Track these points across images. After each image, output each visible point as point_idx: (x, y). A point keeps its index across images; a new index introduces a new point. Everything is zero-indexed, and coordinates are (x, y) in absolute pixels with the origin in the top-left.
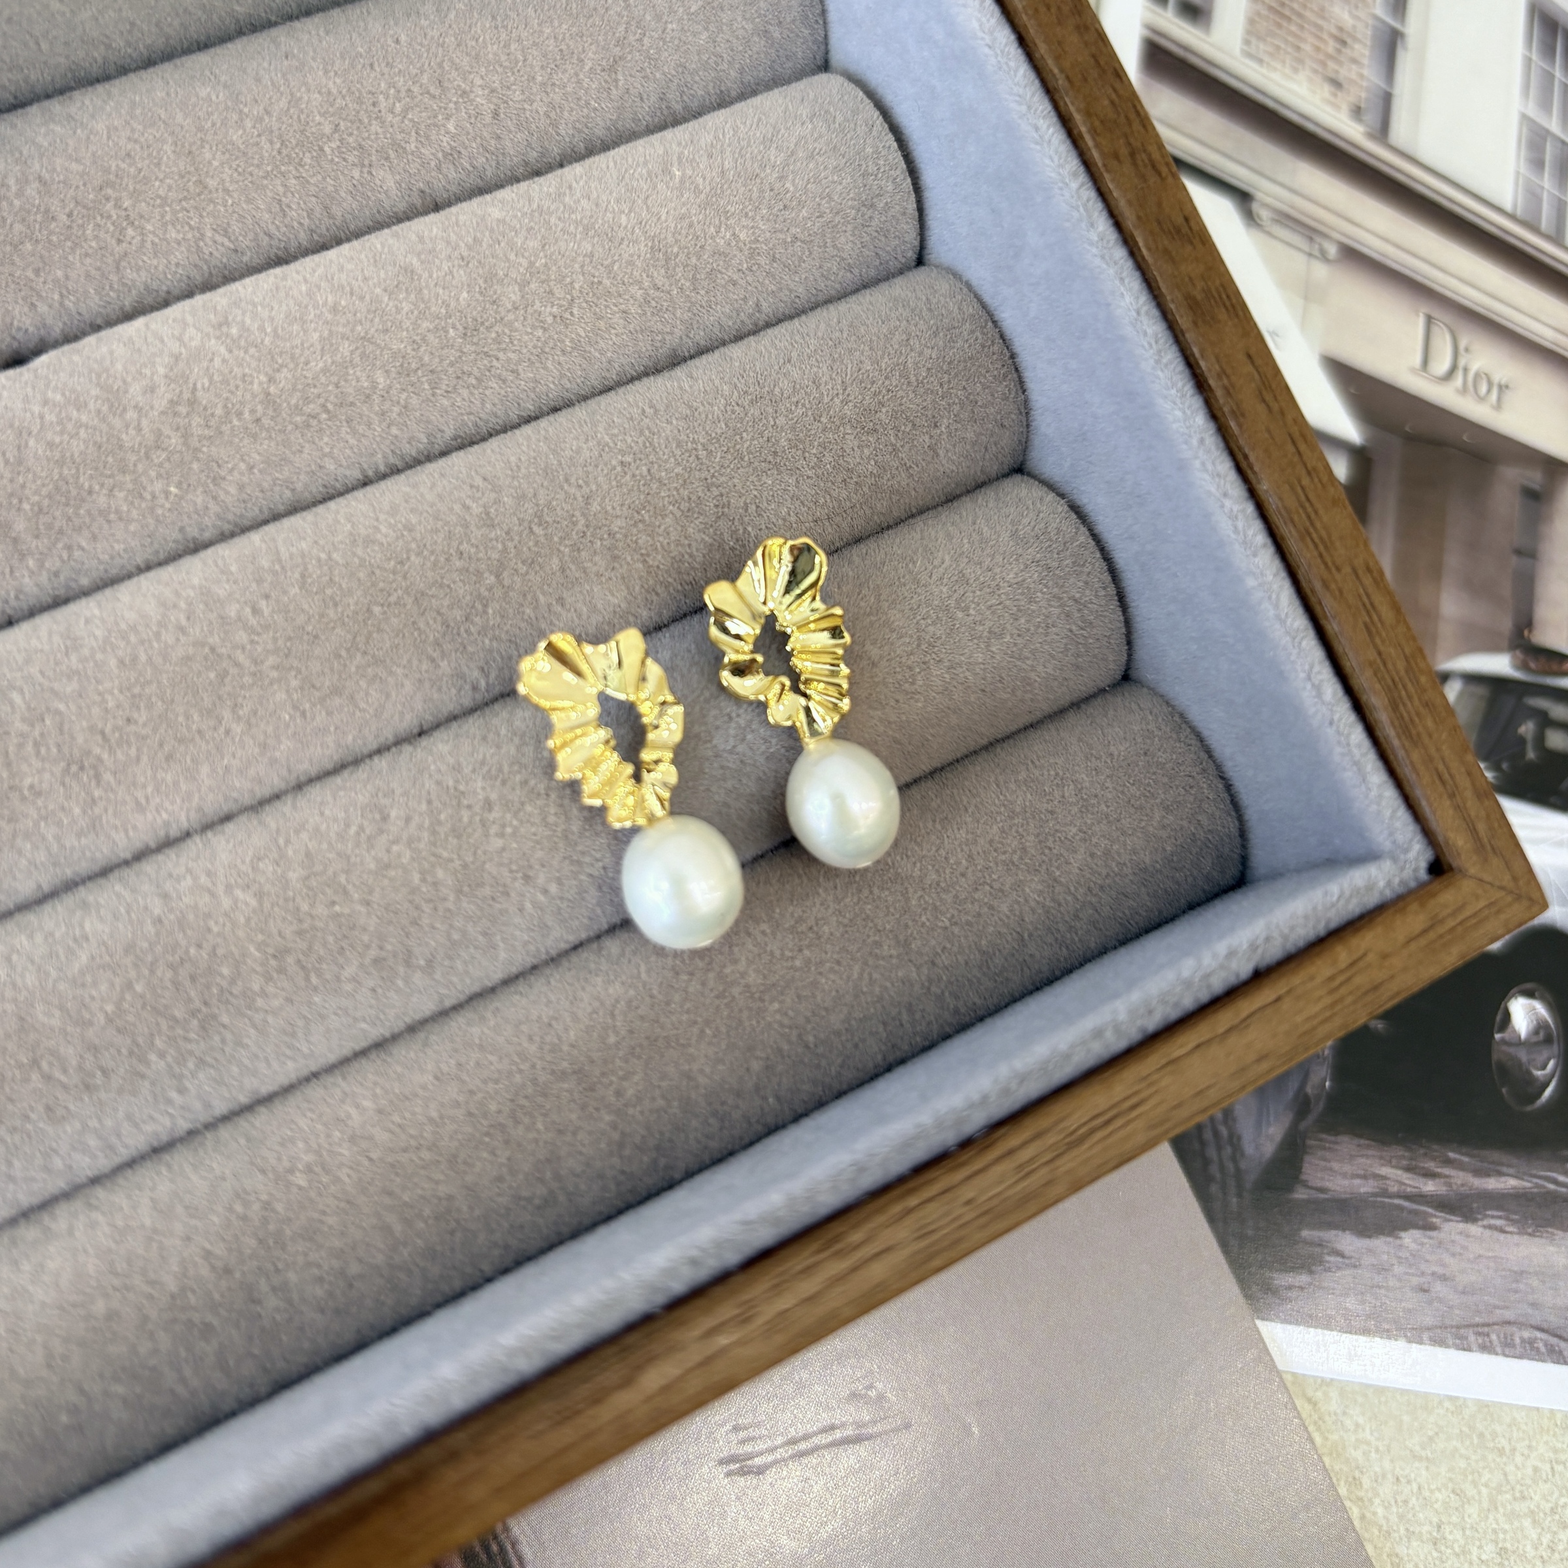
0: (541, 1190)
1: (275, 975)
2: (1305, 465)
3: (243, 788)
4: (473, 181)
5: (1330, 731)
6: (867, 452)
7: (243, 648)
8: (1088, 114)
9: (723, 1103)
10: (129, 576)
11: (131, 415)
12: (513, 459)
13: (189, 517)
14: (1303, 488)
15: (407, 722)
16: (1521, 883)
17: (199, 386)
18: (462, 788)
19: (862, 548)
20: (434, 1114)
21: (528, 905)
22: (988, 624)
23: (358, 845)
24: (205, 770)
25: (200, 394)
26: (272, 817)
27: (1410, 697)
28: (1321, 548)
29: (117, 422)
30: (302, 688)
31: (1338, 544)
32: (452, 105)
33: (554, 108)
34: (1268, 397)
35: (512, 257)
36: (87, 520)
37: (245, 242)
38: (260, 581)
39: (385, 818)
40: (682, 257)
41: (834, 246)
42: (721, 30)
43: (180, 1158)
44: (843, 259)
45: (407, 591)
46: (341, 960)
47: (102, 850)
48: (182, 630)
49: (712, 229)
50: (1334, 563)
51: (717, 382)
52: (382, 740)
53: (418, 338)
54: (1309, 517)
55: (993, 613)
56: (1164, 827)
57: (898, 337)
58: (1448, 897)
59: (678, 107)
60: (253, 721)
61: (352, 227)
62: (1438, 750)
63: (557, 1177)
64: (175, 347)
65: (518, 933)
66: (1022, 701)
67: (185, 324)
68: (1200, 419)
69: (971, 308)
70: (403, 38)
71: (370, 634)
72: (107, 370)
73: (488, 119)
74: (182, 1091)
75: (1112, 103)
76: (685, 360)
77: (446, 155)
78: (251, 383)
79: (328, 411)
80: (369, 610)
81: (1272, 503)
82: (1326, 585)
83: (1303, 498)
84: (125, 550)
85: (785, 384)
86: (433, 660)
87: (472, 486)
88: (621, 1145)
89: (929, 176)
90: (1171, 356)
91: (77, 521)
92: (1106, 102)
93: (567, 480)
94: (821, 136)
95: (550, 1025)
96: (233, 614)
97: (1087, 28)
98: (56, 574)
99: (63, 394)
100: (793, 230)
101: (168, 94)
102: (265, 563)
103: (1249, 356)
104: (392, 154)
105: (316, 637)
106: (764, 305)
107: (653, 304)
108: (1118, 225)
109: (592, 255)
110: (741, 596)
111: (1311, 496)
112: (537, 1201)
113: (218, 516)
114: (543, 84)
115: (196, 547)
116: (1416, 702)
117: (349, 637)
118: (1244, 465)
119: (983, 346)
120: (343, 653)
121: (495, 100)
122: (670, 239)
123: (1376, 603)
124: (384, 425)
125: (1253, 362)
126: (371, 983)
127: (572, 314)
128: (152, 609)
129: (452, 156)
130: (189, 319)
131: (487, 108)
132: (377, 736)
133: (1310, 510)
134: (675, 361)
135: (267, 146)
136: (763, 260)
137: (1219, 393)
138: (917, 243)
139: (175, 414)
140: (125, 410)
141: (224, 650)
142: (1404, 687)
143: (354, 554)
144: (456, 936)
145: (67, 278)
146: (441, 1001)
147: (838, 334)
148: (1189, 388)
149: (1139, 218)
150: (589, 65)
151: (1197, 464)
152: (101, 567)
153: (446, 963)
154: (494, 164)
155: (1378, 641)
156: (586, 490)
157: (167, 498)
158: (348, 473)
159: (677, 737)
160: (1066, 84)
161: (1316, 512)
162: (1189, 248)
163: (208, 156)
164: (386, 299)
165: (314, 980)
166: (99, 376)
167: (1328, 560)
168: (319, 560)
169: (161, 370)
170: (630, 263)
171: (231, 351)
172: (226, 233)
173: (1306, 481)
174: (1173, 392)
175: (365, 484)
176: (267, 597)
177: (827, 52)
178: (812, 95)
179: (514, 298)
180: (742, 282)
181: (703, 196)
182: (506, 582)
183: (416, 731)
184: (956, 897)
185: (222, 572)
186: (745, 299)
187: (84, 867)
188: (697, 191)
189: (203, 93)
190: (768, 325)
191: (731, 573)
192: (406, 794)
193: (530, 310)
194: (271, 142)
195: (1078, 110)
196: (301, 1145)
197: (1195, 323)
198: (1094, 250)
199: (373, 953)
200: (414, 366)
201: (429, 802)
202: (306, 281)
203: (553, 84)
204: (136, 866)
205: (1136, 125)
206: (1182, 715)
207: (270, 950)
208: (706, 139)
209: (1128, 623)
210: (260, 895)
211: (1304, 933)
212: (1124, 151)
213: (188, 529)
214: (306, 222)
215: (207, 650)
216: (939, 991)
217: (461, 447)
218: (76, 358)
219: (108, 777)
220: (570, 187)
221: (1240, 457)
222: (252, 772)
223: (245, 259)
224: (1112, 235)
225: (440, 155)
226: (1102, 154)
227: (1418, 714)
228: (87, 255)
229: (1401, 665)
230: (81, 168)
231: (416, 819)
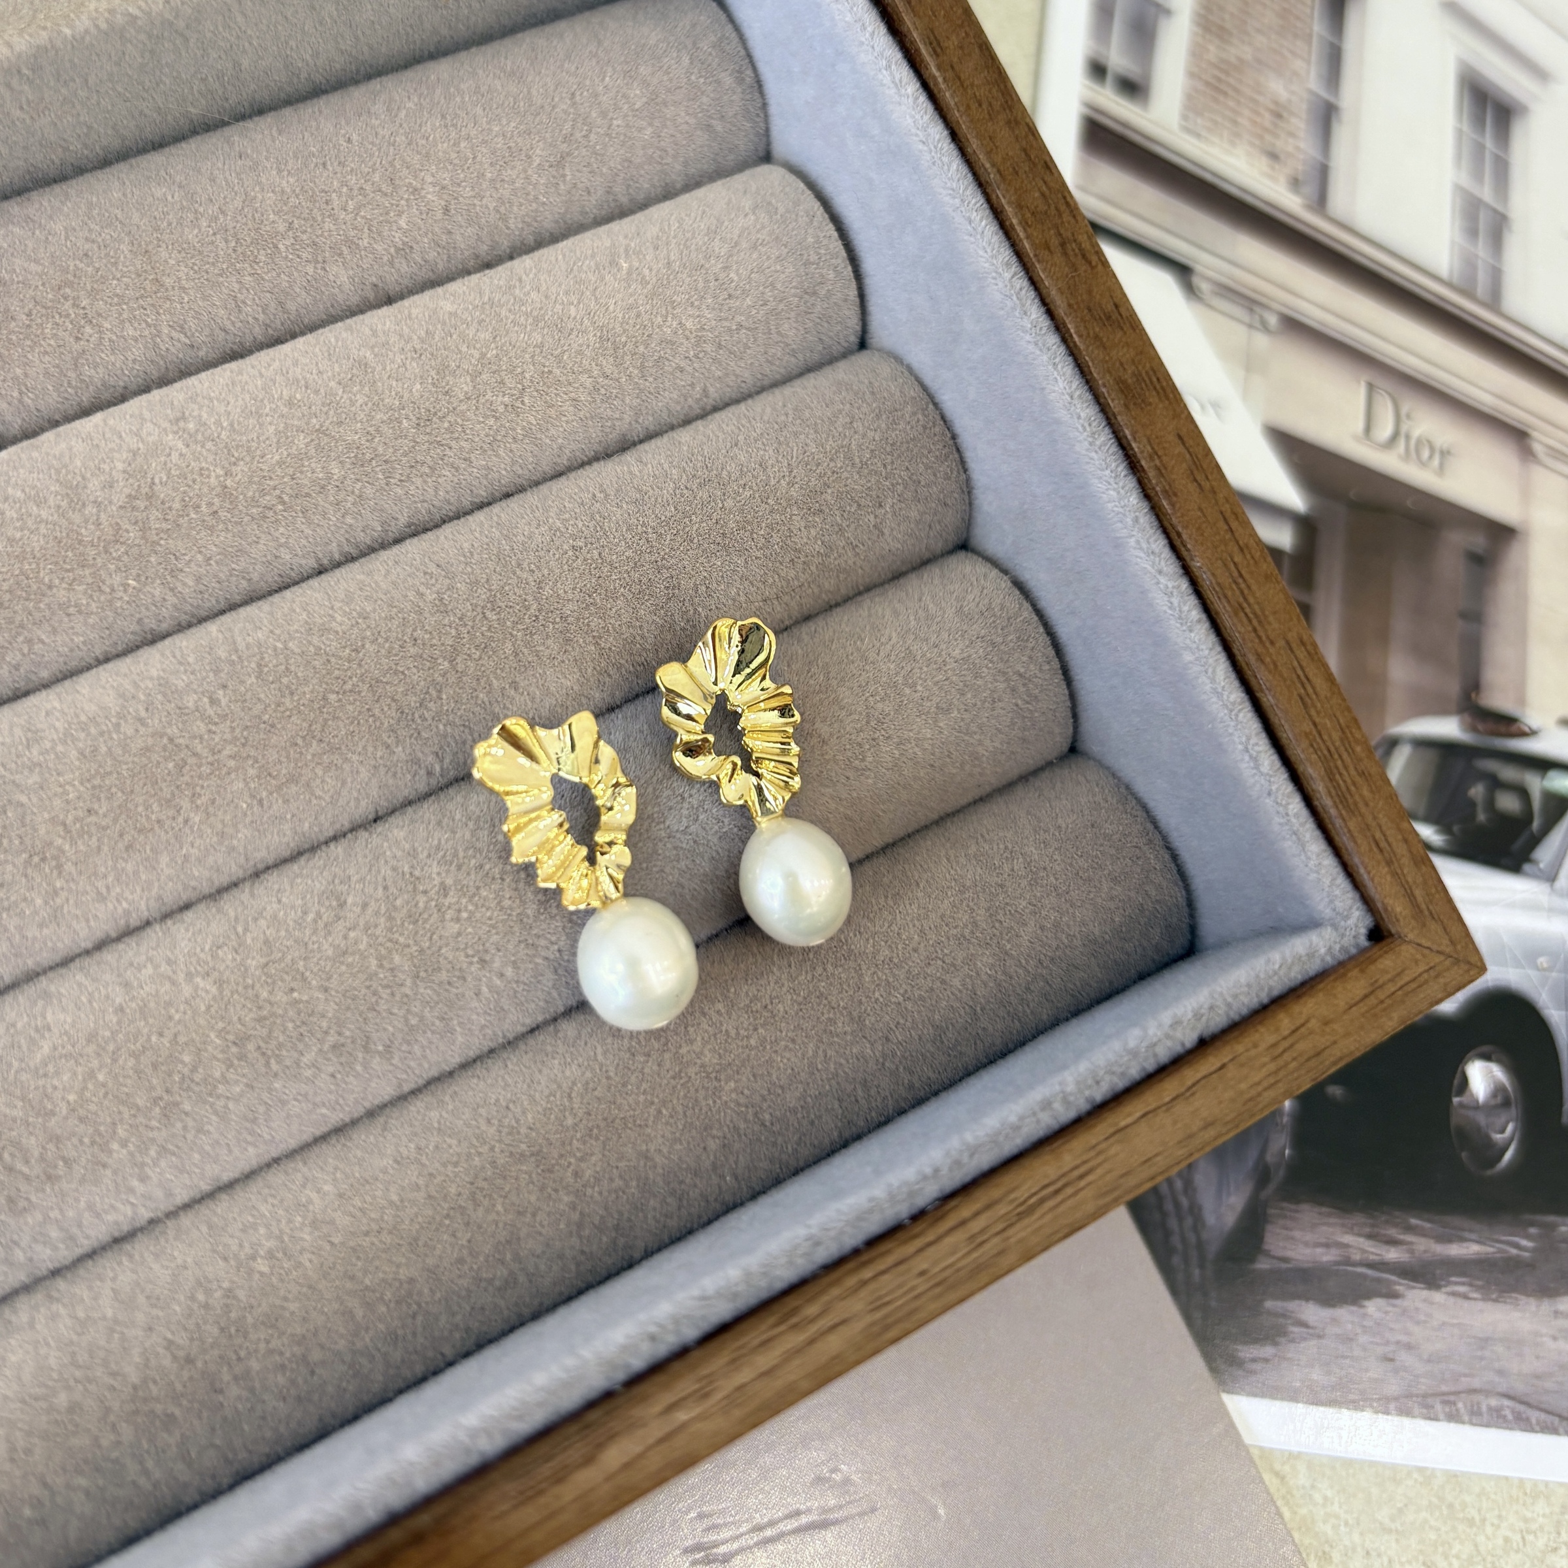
0: (501, 1272)
1: (236, 1062)
2: (1237, 542)
3: (202, 877)
4: (424, 274)
5: (1269, 802)
6: (813, 532)
7: (201, 738)
8: (1019, 207)
9: (681, 1182)
10: (89, 668)
11: (90, 510)
12: (466, 545)
13: (147, 609)
14: (1235, 564)
15: (364, 808)
16: (1459, 947)
17: (157, 481)
18: (417, 873)
19: (812, 626)
20: (395, 1198)
21: (485, 989)
22: (936, 699)
23: (315, 932)
24: (164, 859)
25: (157, 488)
26: (230, 905)
27: (1346, 767)
28: (1255, 622)
29: (77, 518)
30: (259, 777)
31: (1271, 618)
32: (403, 202)
33: (503, 203)
34: (1200, 477)
35: (464, 349)
36: (47, 613)
37: (201, 338)
38: (217, 672)
39: (342, 905)
40: (630, 346)
41: (779, 333)
42: (664, 126)
43: (141, 1247)
44: (788, 345)
45: (362, 678)
46: (301, 1046)
47: (63, 940)
48: (141, 721)
49: (659, 319)
50: (1268, 637)
51: (666, 466)
52: (338, 826)
53: (371, 429)
54: (1242, 592)
55: (941, 688)
56: (1112, 898)
57: (842, 420)
58: (1387, 962)
59: (624, 200)
60: (211, 809)
61: (306, 321)
62: (1375, 818)
63: (517, 1258)
64: (133, 443)
65: (474, 1017)
66: (971, 775)
67: (143, 419)
68: (1134, 499)
69: (914, 391)
70: (355, 137)
71: (326, 720)
72: (65, 466)
73: (439, 215)
74: (143, 1179)
75: (1043, 195)
76: (634, 444)
77: (398, 250)
78: (209, 477)
79: (283, 503)
80: (324, 698)
81: (1205, 579)
82: (1260, 659)
83: (1236, 574)
84: (84, 643)
85: (732, 467)
86: (388, 747)
87: (425, 573)
88: (580, 1225)
89: (869, 264)
90: (1105, 437)
91: (37, 615)
92: (1037, 194)
93: (519, 565)
94: (763, 227)
95: (508, 1108)
96: (191, 704)
97: (1017, 123)
98: (17, 667)
99: (23, 491)
100: (738, 318)
101: (124, 195)
102: (222, 653)
103: (1180, 437)
104: (345, 250)
105: (273, 726)
106: (711, 390)
107: (603, 391)
108: (1050, 313)
109: (542, 345)
110: (691, 676)
111: (1243, 572)
112: (497, 1283)
113: (175, 606)
114: (492, 180)
115: (154, 639)
116: (1353, 772)
117: (305, 725)
118: (1177, 543)
119: (925, 427)
120: (300, 741)
121: (445, 197)
122: (618, 330)
123: (1311, 676)
124: (339, 515)
125: (1184, 443)
126: (331, 1069)
127: (523, 402)
128: (111, 701)
129: (404, 250)
130: (147, 415)
131: (438, 204)
132: (332, 823)
133: (1243, 586)
134: (625, 446)
135: (223, 245)
136: (708, 348)
137: (1151, 474)
138: (858, 328)
139: (134, 508)
140: (84, 505)
141: (181, 741)
142: (1340, 756)
143: (310, 643)
144: (414, 1021)
145: (26, 375)
146: (400, 1086)
147: (783, 418)
148: (1122, 469)
149: (1070, 306)
150: (537, 161)
151: (1132, 541)
152: (61, 660)
153: (405, 1047)
154: (445, 258)
155: (1313, 712)
156: (538, 574)
157: (125, 591)
158: (303, 562)
159: (630, 818)
160: (998, 176)
161: (1249, 587)
162: (1119, 334)
163: (164, 255)
164: (340, 392)
165: (275, 1066)
166: (58, 472)
167: (1262, 634)
168: (275, 649)
169: (120, 466)
170: (580, 352)
171: (188, 446)
172: (182, 330)
173: (1238, 558)
174: (1108, 472)
175: (320, 573)
176: (225, 687)
177: (768, 144)
178: (754, 188)
179: (466, 389)
180: (690, 369)
181: (649, 286)
182: (460, 667)
183: (371, 817)
184: (909, 972)
185: (180, 663)
186: (692, 385)
187: (46, 958)
188: (644, 282)
189: (159, 192)
190: (716, 409)
191: (682, 655)
192: (362, 880)
193: (482, 400)
194: (227, 241)
195: (1009, 203)
196: (262, 1231)
197: (1126, 406)
198: (1028, 337)
199: (332, 1039)
200: (368, 456)
201: (386, 888)
202: (261, 375)
203: (503, 180)
204: (97, 956)
205: (1066, 217)
206: (1128, 787)
207: (231, 1037)
208: (653, 231)
209: (1073, 697)
210: (220, 983)
211: (1248, 1001)
212: (1055, 242)
213: (146, 621)
214: (261, 317)
215: (165, 740)
216: (893, 1067)
217: (414, 535)
218: (35, 454)
219: (69, 867)
220: (520, 280)
221: (1174, 535)
222: (210, 860)
223: (202, 353)
224: (1044, 322)
225: (392, 250)
226: (1033, 244)
227: (1354, 784)
228: (46, 353)
229: (1336, 735)
230: (39, 269)
231: (373, 906)
